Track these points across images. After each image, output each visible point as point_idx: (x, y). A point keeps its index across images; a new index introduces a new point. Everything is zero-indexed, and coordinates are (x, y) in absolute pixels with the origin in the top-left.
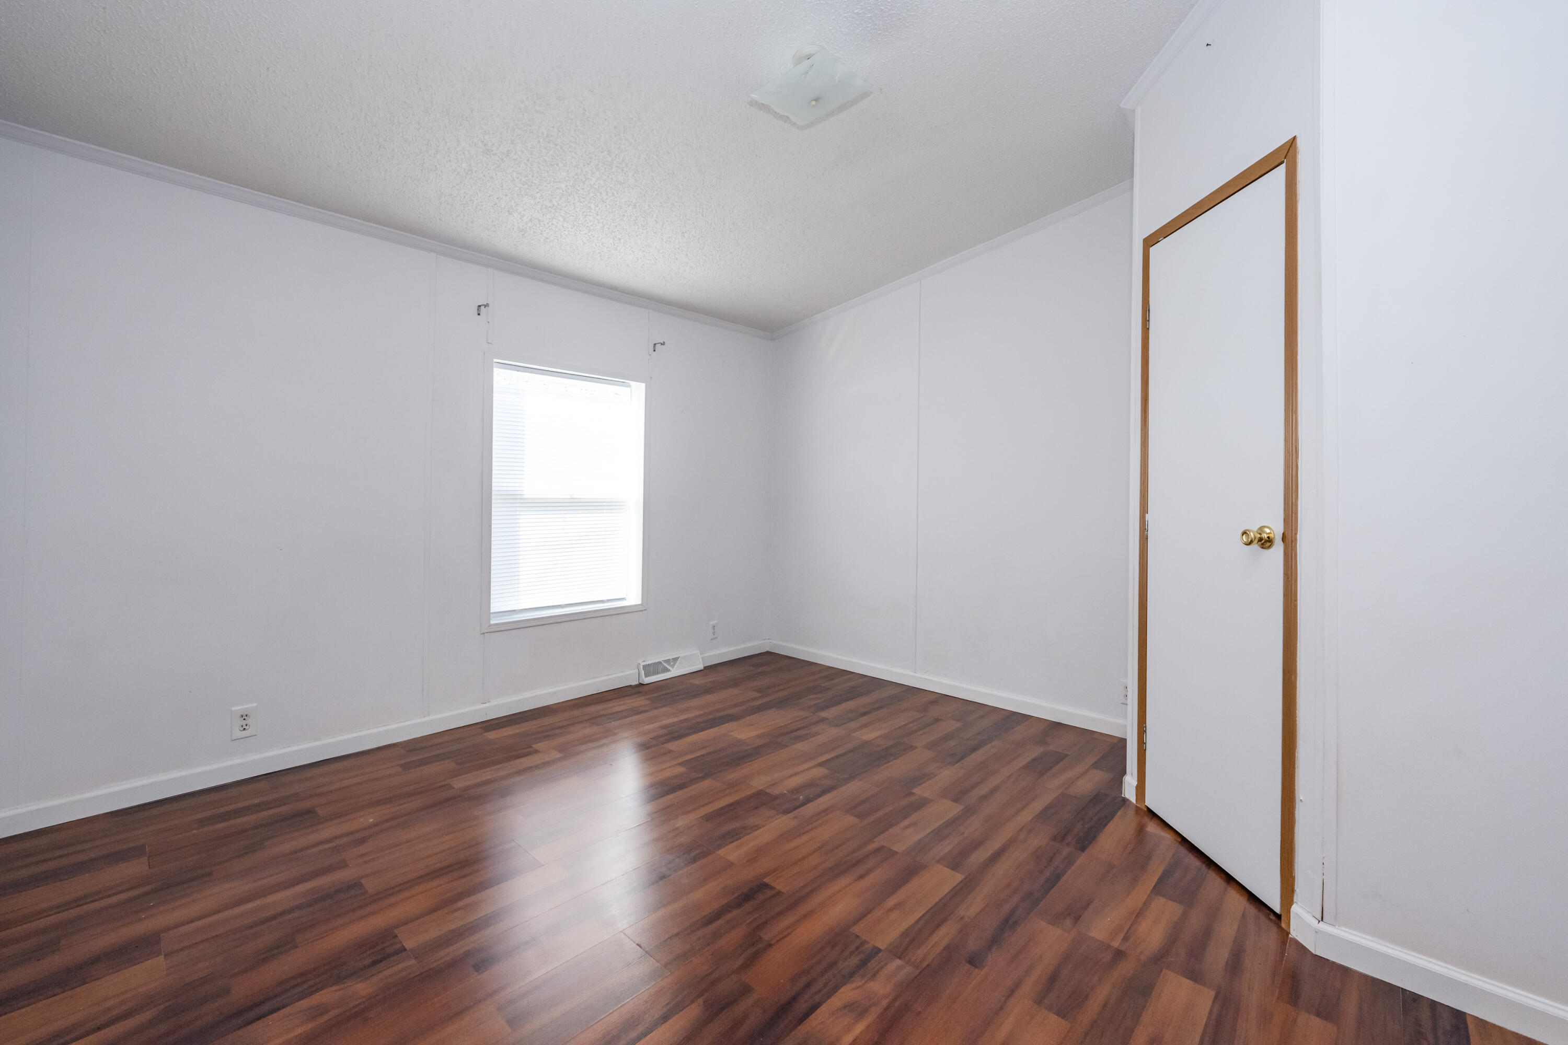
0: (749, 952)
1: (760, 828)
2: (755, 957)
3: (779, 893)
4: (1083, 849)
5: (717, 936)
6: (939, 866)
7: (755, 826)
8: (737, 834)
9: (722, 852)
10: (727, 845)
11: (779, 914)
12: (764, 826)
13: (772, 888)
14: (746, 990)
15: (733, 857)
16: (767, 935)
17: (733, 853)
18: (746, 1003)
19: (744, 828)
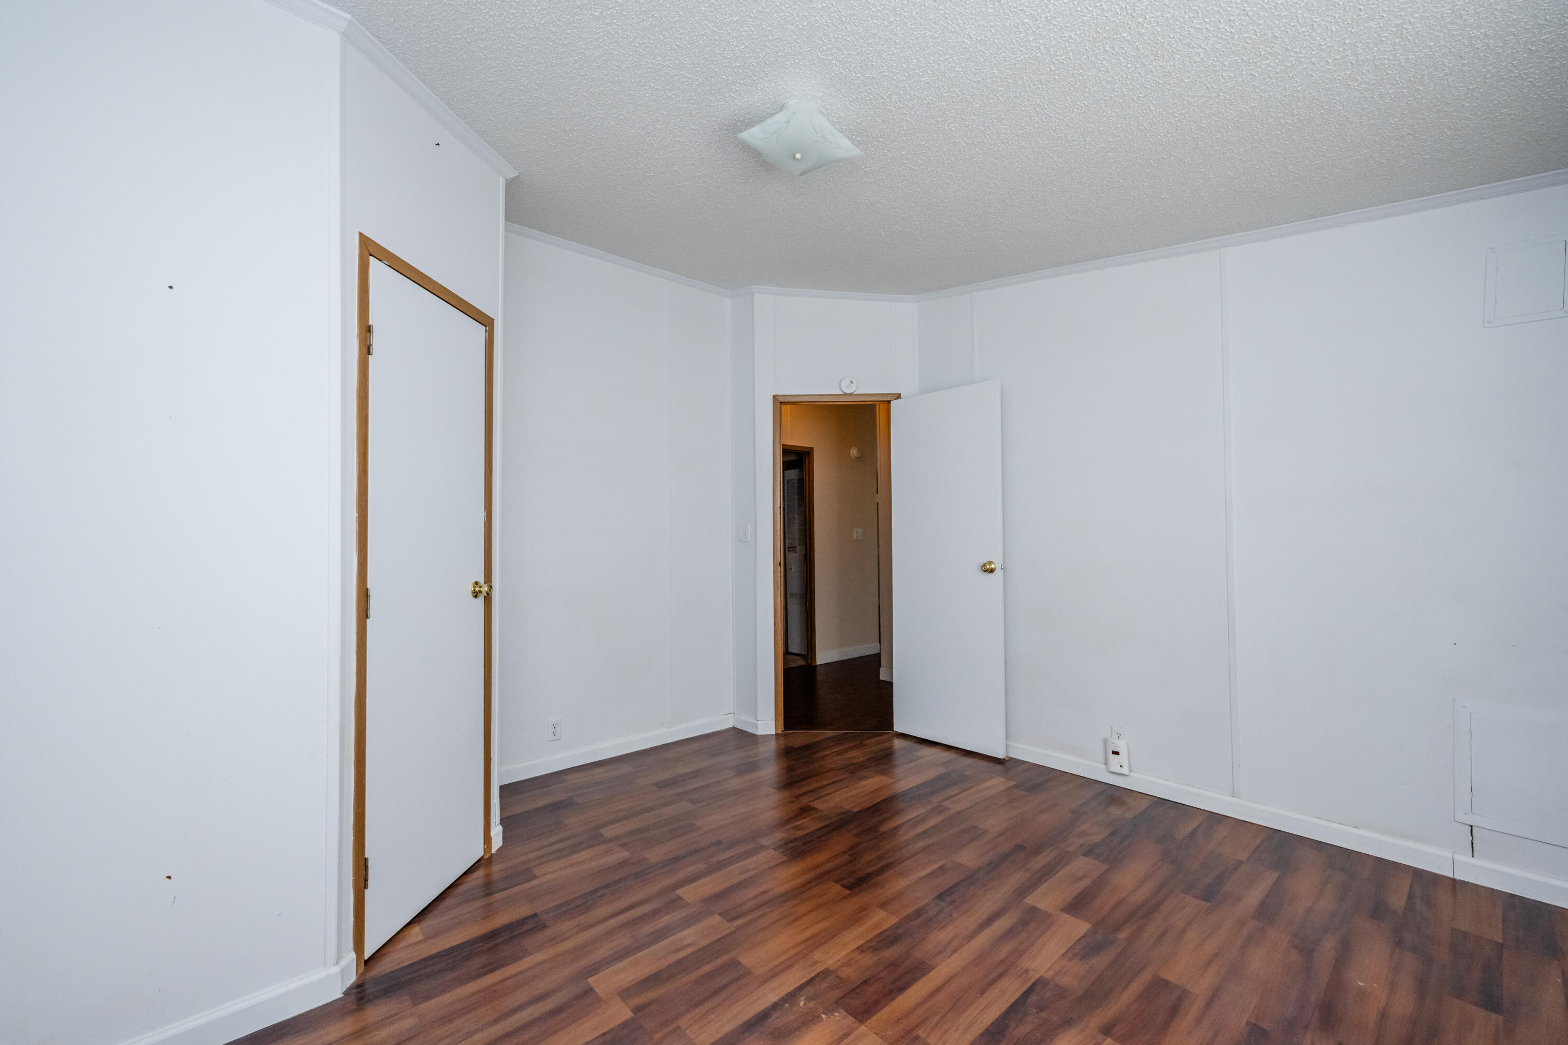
0: (856, 850)
1: (858, 948)
2: (853, 848)
3: (836, 881)
4: (536, 915)
5: (880, 858)
6: (689, 901)
7: (863, 951)
8: (883, 940)
9: (894, 920)
10: (891, 927)
11: (837, 868)
12: (853, 951)
13: (842, 886)
14: (856, 835)
15: (881, 915)
16: (846, 858)
17: (882, 920)
18: (855, 831)
19: (875, 949)
